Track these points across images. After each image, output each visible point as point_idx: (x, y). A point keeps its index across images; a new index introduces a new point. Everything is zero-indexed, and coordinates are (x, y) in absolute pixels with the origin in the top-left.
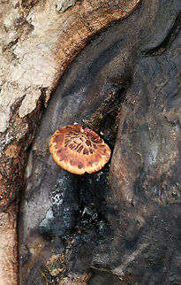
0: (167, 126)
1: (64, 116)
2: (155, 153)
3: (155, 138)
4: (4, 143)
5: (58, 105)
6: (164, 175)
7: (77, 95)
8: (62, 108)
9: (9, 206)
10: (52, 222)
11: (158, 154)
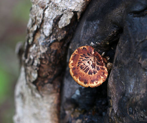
0: (141, 71)
1: (87, 34)
2: (132, 86)
3: (133, 76)
4: (49, 42)
5: (84, 24)
6: (137, 103)
7: (95, 23)
8: (86, 28)
9: (54, 79)
10: (79, 98)
11: (134, 87)
